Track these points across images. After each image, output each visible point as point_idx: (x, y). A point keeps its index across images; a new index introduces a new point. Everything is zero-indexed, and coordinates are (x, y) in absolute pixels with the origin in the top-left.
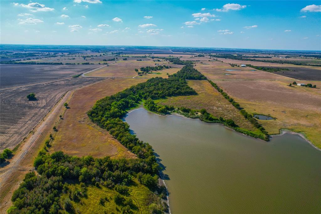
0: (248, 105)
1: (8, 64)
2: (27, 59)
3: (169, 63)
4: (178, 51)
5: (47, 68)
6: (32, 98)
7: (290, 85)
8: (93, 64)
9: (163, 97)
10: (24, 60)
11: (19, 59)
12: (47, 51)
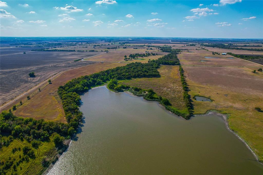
0: (196, 87)
1: (39, 51)
2: (54, 48)
3: (158, 51)
4: (177, 41)
5: (62, 54)
6: (32, 75)
7: (254, 72)
8: (97, 51)
9: (129, 78)
10: (51, 48)
11: (48, 48)
12: (71, 41)
